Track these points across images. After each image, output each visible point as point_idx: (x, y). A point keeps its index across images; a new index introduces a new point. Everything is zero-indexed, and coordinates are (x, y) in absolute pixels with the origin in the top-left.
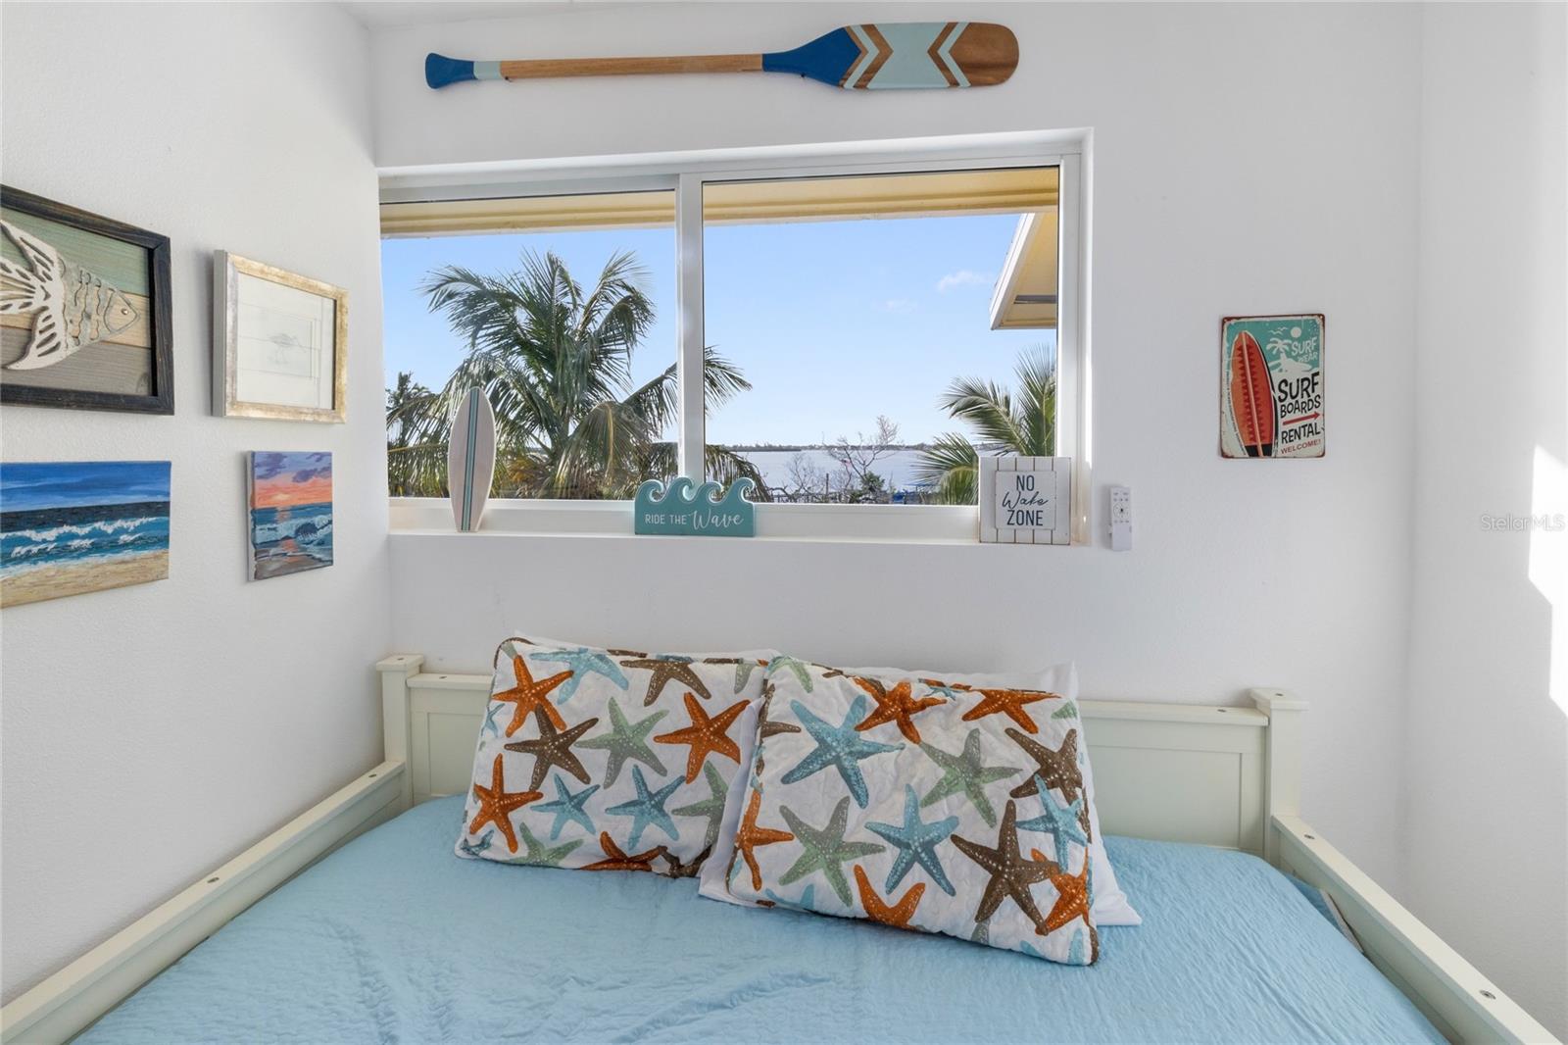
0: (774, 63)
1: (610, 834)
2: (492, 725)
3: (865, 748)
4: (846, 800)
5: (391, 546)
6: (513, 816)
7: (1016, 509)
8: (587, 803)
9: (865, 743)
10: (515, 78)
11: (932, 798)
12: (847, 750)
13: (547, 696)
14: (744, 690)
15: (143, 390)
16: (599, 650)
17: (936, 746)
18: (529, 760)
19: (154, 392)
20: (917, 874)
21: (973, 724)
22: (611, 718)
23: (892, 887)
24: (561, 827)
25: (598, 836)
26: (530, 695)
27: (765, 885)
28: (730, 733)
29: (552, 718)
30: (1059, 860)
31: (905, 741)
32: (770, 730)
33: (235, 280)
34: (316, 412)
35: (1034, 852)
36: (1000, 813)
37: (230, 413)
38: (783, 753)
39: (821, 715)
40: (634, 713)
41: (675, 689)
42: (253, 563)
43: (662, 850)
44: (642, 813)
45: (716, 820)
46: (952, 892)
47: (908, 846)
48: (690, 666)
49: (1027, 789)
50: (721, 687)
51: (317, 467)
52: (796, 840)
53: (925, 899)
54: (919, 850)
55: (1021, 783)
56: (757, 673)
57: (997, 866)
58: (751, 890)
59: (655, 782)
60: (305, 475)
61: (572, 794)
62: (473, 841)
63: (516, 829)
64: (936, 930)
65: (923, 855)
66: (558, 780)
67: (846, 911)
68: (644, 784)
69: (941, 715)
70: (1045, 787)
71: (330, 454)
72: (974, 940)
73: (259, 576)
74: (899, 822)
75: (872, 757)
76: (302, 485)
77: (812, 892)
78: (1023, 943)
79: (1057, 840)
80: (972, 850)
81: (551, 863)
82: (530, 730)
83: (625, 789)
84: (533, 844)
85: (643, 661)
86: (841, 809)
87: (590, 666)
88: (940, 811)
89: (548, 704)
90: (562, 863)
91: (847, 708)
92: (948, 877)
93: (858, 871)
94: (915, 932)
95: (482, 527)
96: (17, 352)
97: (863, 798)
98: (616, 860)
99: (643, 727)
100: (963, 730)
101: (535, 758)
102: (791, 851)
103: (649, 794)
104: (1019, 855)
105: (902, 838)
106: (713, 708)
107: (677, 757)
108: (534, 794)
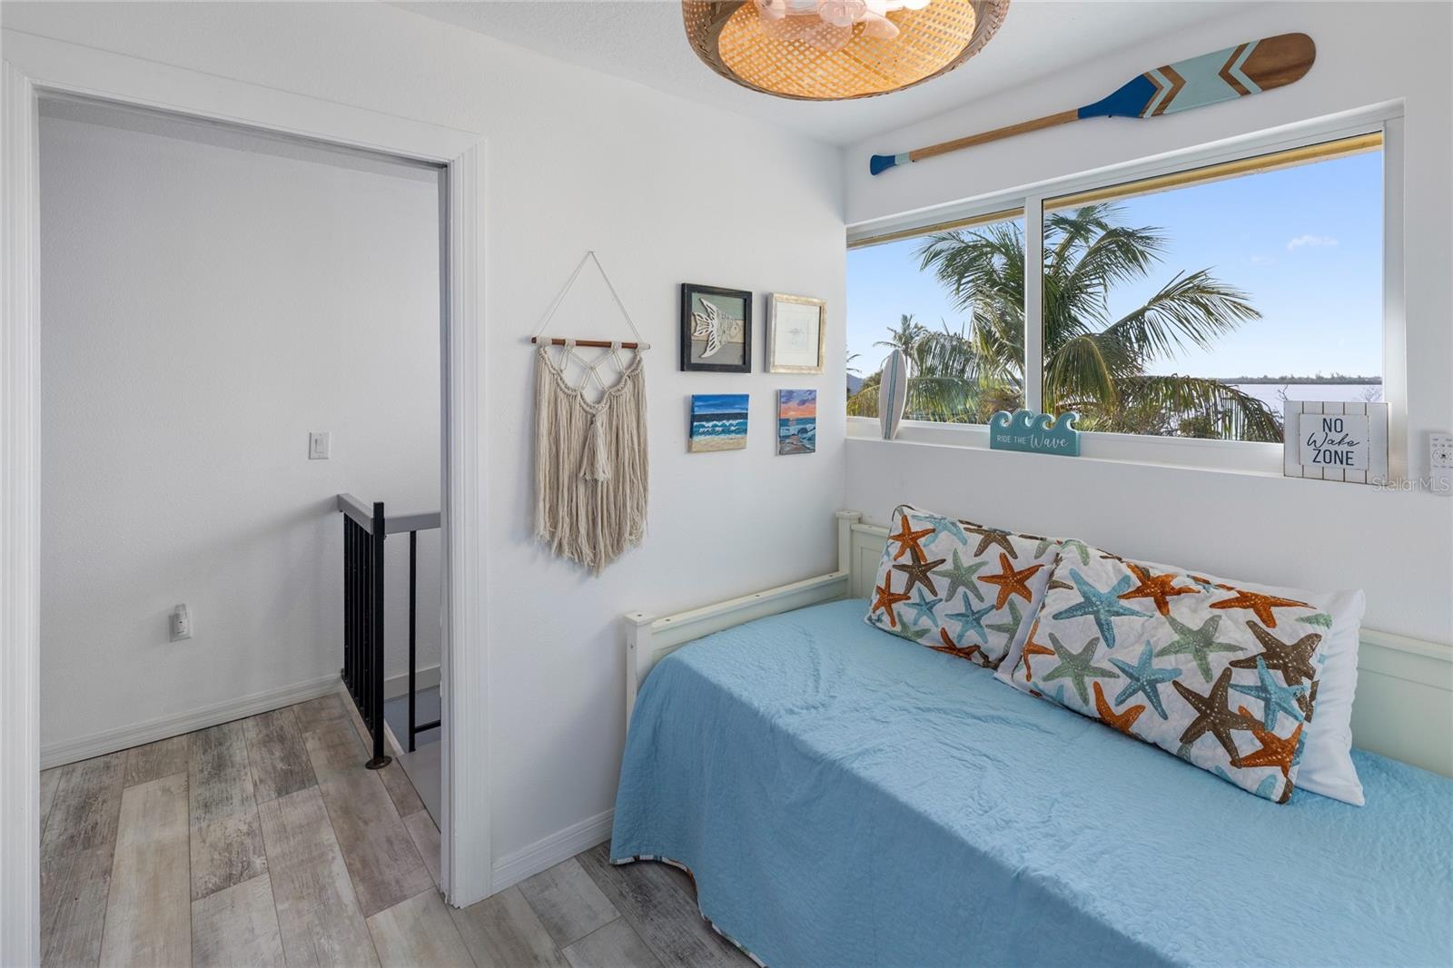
0: (1086, 113)
1: (947, 630)
2: (888, 553)
3: (1121, 610)
4: (1097, 639)
5: (847, 446)
6: (893, 606)
7: (1323, 449)
8: (934, 608)
9: (1122, 607)
10: (918, 159)
11: (1163, 652)
12: (1107, 609)
13: (918, 541)
14: (1042, 557)
15: (740, 363)
16: (953, 520)
17: (1179, 620)
18: (905, 576)
19: (744, 363)
20: (1139, 699)
21: (1217, 612)
22: (954, 560)
23: (1120, 702)
24: (919, 618)
25: (940, 630)
26: (909, 539)
27: (1033, 680)
28: (1028, 583)
29: (919, 553)
30: (1266, 720)
31: (1158, 614)
32: (1053, 585)
33: (776, 305)
34: (810, 369)
35: (1241, 708)
36: (1217, 674)
37: (772, 371)
38: (1059, 600)
39: (1090, 581)
40: (967, 560)
41: (995, 550)
42: (779, 446)
43: (977, 647)
44: (967, 622)
45: (1012, 638)
46: (1165, 717)
47: (1138, 680)
48: (1008, 537)
49: (1249, 663)
50: (1025, 554)
51: (809, 398)
52: (1056, 655)
53: (1143, 716)
54: (1145, 683)
55: (1243, 658)
56: (1053, 549)
57: (1206, 709)
58: (1025, 680)
59: (976, 605)
60: (803, 402)
61: (927, 601)
62: (874, 617)
63: (895, 614)
64: (1150, 740)
65: (1147, 687)
66: (920, 590)
67: (1085, 710)
68: (970, 605)
69: (1194, 600)
70: (1265, 666)
71: (815, 391)
72: (1180, 755)
73: (781, 453)
74: (1135, 663)
75: (1123, 617)
76: (801, 407)
77: (1062, 690)
78: (1217, 768)
79: (1267, 707)
80: (1187, 694)
81: (912, 638)
82: (907, 559)
83: (957, 605)
84: (904, 625)
85: (979, 529)
86: (1092, 644)
87: (945, 528)
88: (1168, 662)
89: (918, 546)
90: (919, 640)
91: (1115, 582)
92: (1164, 706)
93: (1097, 686)
94: (1136, 738)
95: (896, 438)
96: (703, 350)
97: (1111, 642)
98: (950, 647)
99: (973, 569)
100: (1207, 614)
101: (908, 575)
102: (1054, 661)
103: (972, 611)
104: (1227, 706)
105: (1135, 673)
106: (1018, 565)
107: (991, 592)
108: (906, 597)
